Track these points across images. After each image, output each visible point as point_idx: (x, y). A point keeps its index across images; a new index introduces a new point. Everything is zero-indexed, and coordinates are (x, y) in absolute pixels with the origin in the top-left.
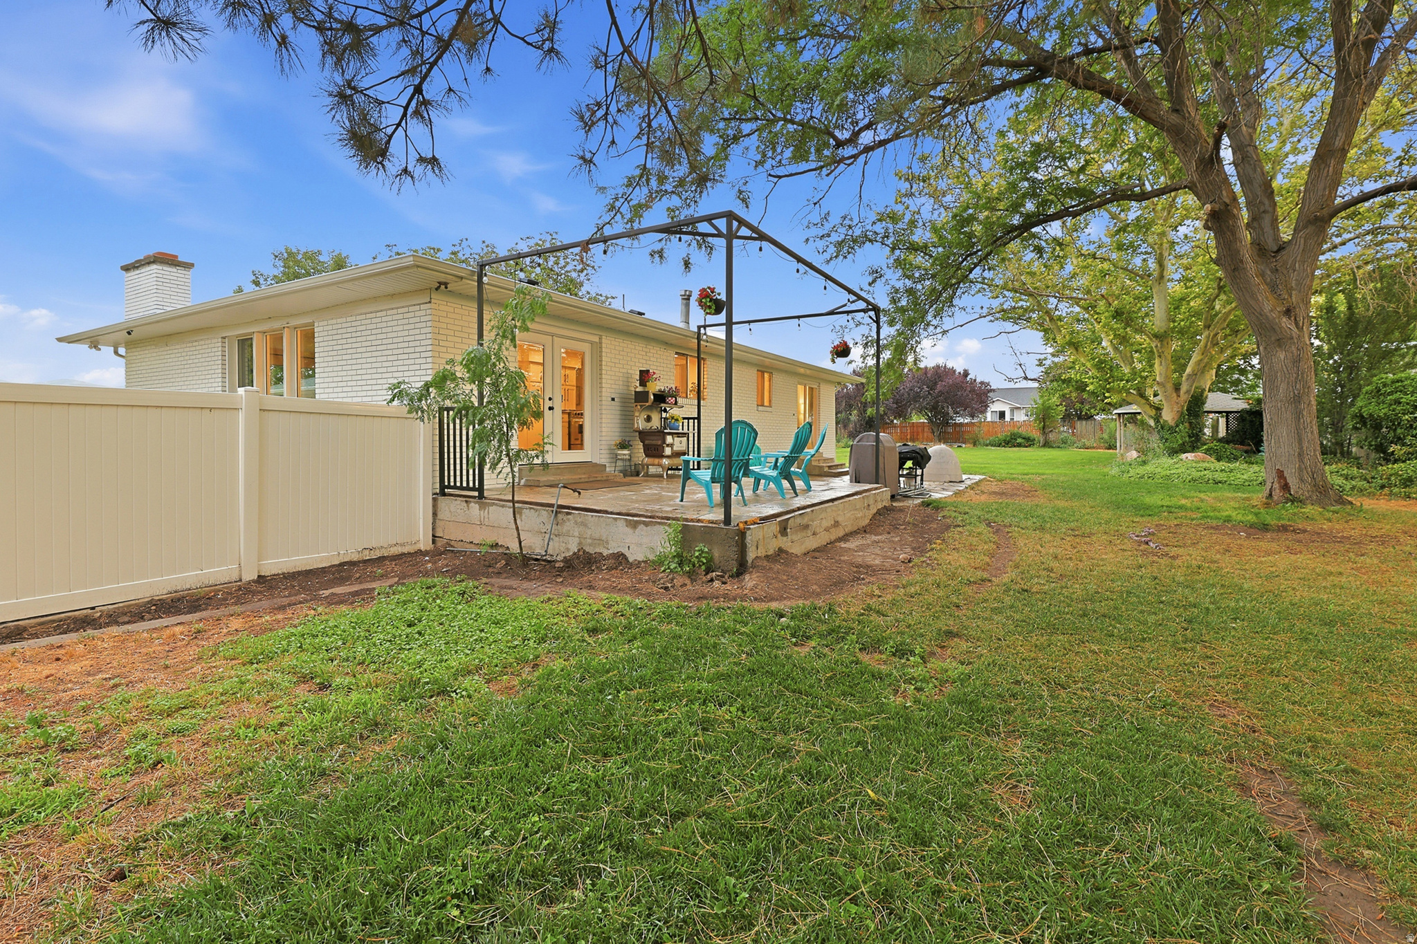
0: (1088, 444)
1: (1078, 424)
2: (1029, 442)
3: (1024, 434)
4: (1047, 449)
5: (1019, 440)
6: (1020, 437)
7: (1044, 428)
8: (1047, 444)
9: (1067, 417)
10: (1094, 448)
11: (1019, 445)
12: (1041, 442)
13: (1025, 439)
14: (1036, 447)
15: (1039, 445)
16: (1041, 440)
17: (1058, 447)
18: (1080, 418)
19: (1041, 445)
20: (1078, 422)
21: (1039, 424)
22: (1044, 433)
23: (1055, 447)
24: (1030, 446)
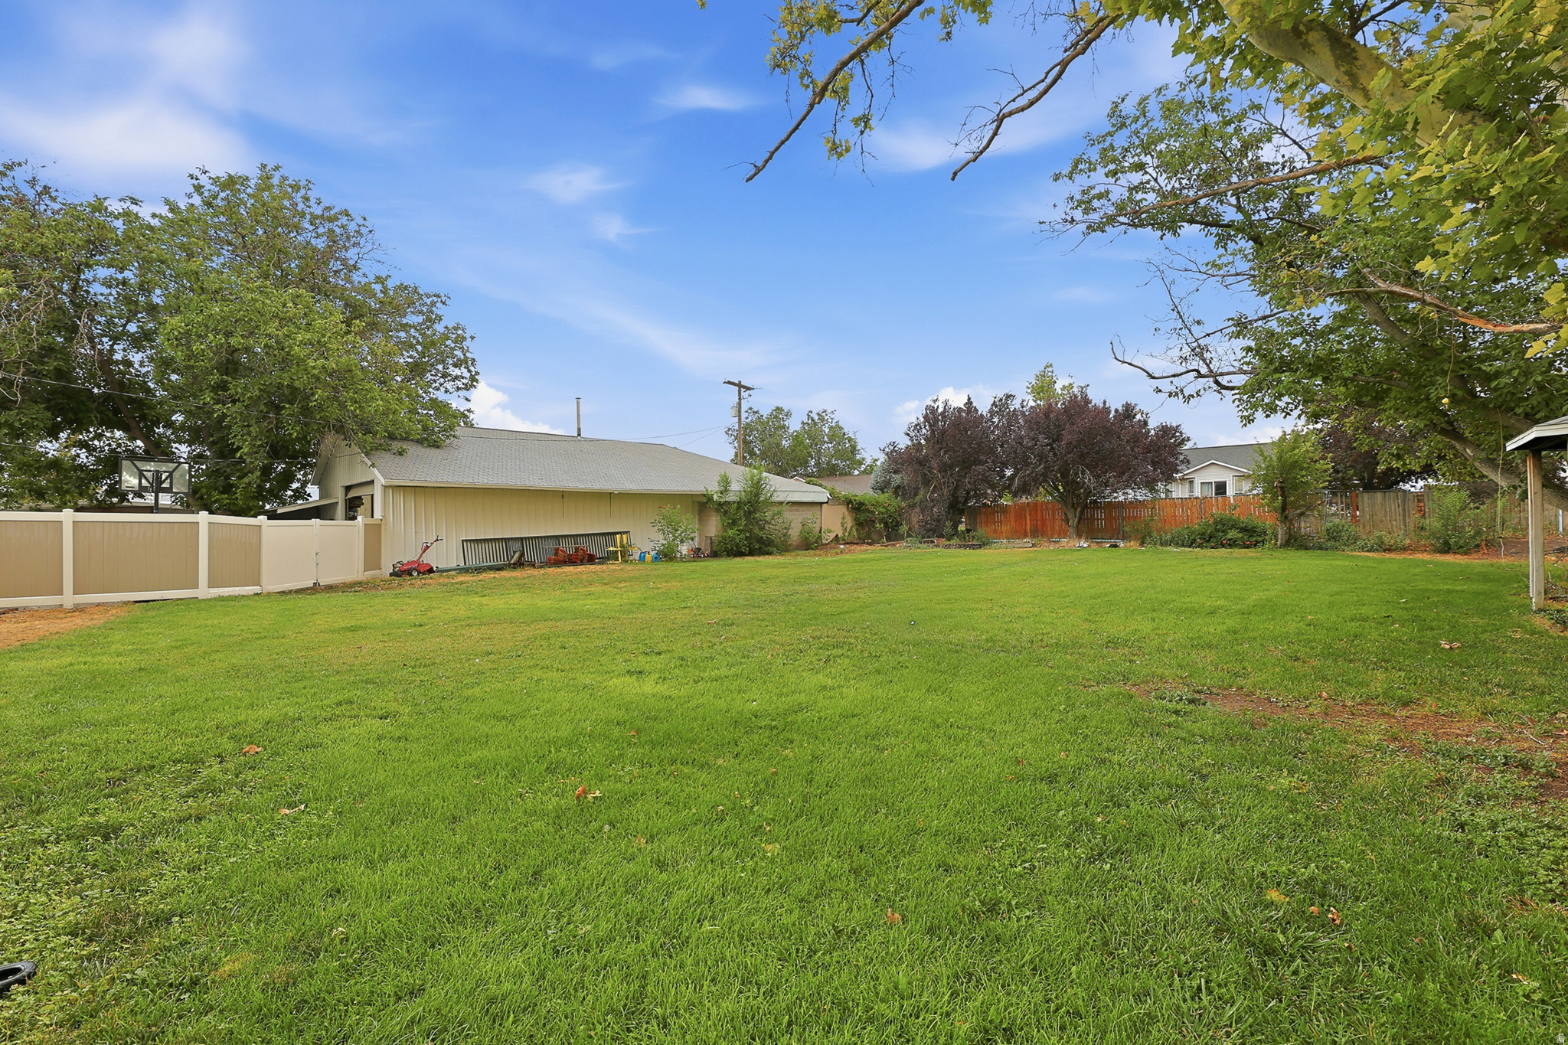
0: (1389, 540)
1: (1365, 499)
2: (1251, 537)
3: (1244, 520)
4: (1292, 553)
5: (1232, 534)
6: (1233, 527)
7: (1284, 508)
8: (1294, 542)
9: (1340, 487)
10: (1405, 549)
11: (1232, 544)
12: (1279, 536)
13: (1246, 531)
14: (1269, 549)
15: (1276, 544)
16: (1280, 534)
17: (1321, 548)
18: (1368, 487)
19: (1279, 543)
20: (1366, 495)
21: (1274, 499)
22: (1286, 517)
23: (1314, 548)
24: (1255, 545)
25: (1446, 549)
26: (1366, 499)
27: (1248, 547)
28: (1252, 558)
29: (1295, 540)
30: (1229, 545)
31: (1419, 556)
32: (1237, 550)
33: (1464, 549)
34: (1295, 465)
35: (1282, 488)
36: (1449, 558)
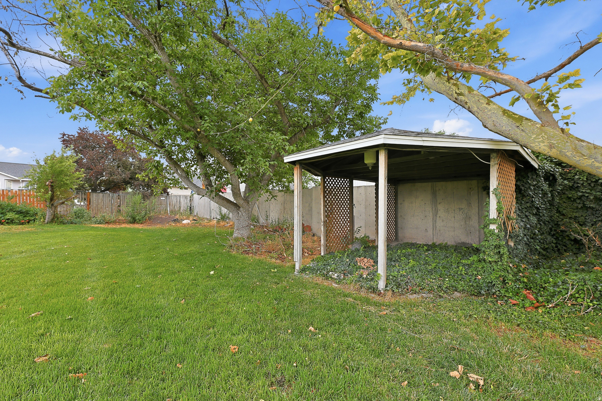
0: (107, 218)
2: (25, 217)
3: (20, 205)
4: (56, 227)
5: (10, 215)
6: (11, 210)
7: (52, 199)
8: (56, 219)
11: (10, 222)
12: (47, 217)
13: (21, 213)
14: (40, 225)
15: (44, 221)
16: (48, 214)
17: (72, 223)
18: (94, 190)
19: (46, 221)
20: (94, 194)
21: (46, 192)
22: (52, 205)
23: (68, 223)
24: (28, 222)
25: (134, 221)
26: (94, 196)
27: (22, 224)
28: (29, 232)
29: (58, 219)
30: (7, 223)
31: (123, 226)
32: (14, 226)
33: (140, 222)
34: (61, 172)
35: (52, 186)
36: (136, 226)
